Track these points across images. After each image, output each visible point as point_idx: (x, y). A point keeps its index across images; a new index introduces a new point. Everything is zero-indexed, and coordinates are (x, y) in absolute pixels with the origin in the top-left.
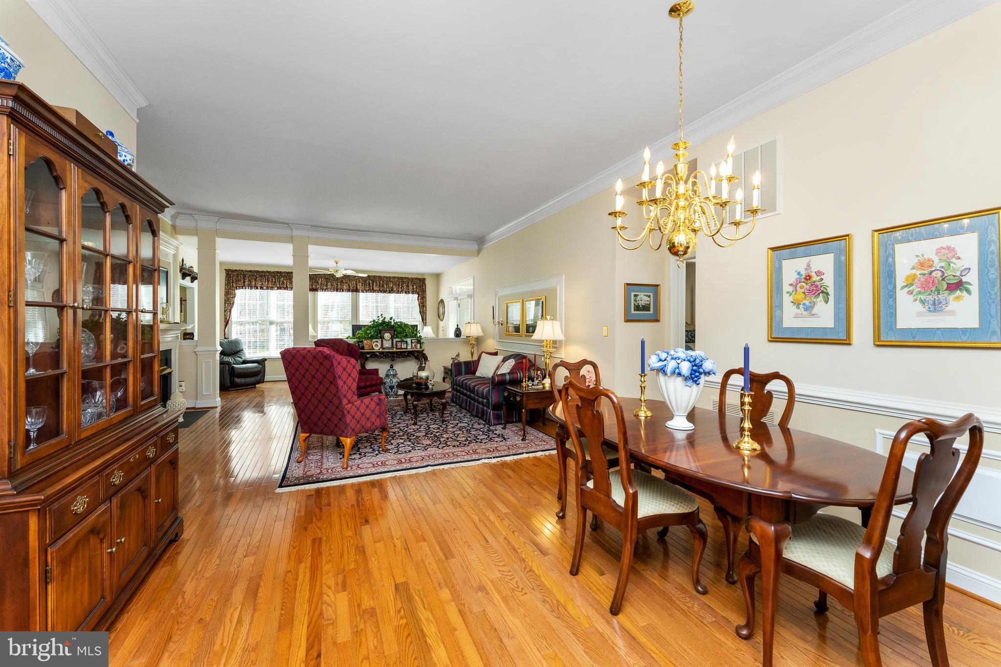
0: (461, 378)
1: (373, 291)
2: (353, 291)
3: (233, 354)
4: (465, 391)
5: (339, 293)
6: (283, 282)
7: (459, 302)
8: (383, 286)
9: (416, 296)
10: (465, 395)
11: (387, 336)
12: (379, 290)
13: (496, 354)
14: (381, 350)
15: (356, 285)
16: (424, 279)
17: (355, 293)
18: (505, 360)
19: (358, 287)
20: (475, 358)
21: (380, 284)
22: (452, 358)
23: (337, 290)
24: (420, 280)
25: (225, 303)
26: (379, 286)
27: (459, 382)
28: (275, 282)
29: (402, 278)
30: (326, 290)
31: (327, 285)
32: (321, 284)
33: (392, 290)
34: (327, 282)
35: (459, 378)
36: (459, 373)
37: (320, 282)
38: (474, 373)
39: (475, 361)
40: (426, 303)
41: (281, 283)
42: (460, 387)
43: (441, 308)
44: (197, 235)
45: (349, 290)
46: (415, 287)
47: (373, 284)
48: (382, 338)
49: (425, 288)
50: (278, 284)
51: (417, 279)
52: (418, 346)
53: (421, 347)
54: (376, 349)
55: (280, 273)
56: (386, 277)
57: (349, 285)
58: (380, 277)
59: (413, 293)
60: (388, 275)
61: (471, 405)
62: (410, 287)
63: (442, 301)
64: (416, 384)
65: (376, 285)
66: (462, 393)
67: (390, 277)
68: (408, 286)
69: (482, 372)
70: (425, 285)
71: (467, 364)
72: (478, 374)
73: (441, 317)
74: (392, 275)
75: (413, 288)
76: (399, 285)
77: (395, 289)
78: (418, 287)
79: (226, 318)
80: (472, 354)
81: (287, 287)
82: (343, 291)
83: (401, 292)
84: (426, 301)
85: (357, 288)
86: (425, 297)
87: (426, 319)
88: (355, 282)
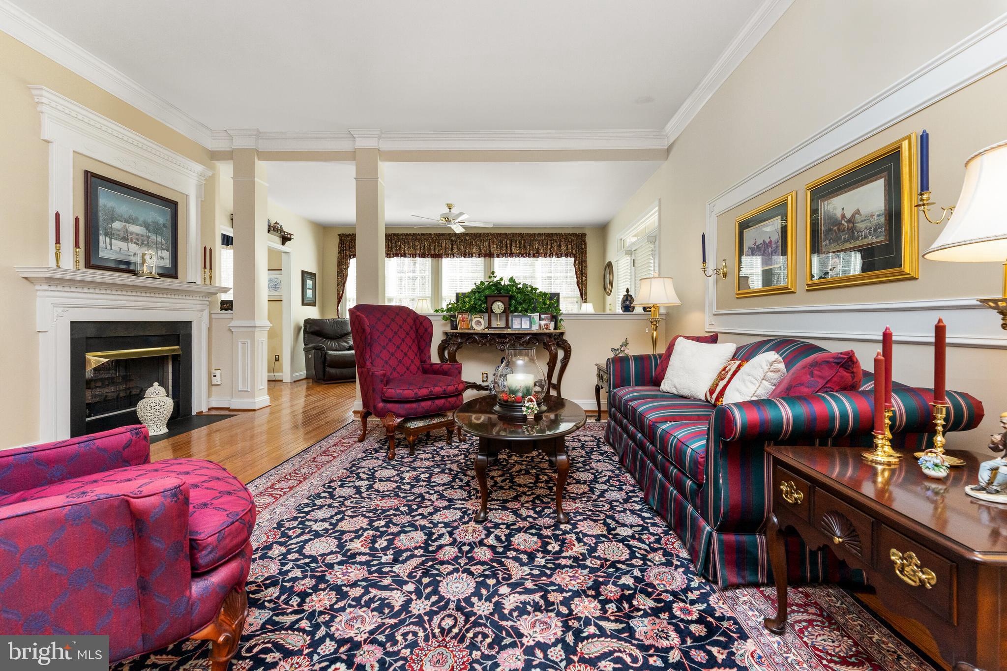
0: (626, 393)
1: (512, 255)
2: (485, 256)
3: (338, 338)
4: (631, 428)
5: (467, 259)
6: (400, 247)
7: (633, 258)
8: (525, 247)
9: (571, 260)
10: (632, 437)
11: (498, 307)
12: (520, 254)
13: (713, 339)
14: (486, 331)
15: (489, 247)
16: (584, 235)
17: (488, 259)
18: (745, 354)
19: (492, 250)
20: (661, 350)
21: (521, 244)
22: (613, 350)
23: (465, 256)
24: (577, 235)
25: (338, 276)
26: (520, 247)
27: (620, 401)
28: (392, 248)
29: (551, 235)
30: (453, 255)
31: (452, 250)
32: (445, 248)
33: (538, 252)
34: (452, 245)
35: (620, 394)
36: (623, 381)
37: (444, 245)
38: (657, 382)
39: (660, 356)
40: (586, 270)
41: (398, 248)
42: (620, 412)
43: (608, 276)
44: (232, 159)
45: (480, 255)
46: (570, 247)
47: (511, 245)
48: (489, 311)
49: (586, 247)
50: (394, 249)
51: (573, 234)
52: (552, 325)
53: (555, 328)
54: (479, 329)
55: (397, 235)
56: (530, 235)
57: (480, 248)
58: (520, 234)
59: (567, 255)
60: (531, 232)
61: (647, 473)
62: (564, 247)
63: (610, 265)
64: (501, 405)
65: (516, 246)
66: (625, 429)
67: (534, 234)
68: (560, 246)
69: (676, 381)
70: (585, 244)
71: (642, 360)
72: (665, 386)
73: (608, 289)
74: (537, 232)
75: (567, 249)
76: (547, 245)
77: (541, 251)
78: (574, 247)
79: (338, 294)
80: (655, 343)
81: (405, 254)
82: (472, 256)
83: (551, 255)
84: (586, 266)
85: (490, 251)
86: (585, 262)
87: (586, 294)
88: (487, 244)
